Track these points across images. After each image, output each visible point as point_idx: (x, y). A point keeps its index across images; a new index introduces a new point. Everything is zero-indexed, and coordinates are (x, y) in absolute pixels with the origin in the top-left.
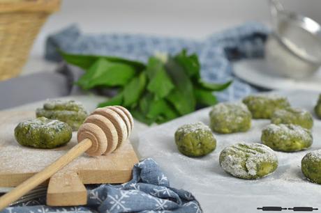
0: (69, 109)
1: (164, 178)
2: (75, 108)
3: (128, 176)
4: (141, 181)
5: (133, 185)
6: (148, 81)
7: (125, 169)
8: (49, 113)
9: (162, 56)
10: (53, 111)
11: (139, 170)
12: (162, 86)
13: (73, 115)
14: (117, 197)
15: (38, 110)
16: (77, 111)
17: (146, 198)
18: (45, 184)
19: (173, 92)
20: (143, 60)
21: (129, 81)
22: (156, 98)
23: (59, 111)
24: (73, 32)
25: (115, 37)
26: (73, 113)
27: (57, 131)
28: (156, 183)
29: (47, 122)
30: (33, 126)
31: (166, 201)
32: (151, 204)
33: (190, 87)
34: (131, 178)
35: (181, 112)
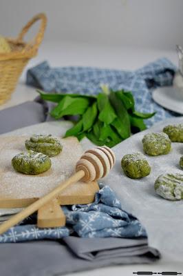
0: (48, 142)
1: (118, 202)
2: (52, 141)
3: (92, 199)
4: (100, 202)
5: (96, 207)
6: (98, 112)
7: (90, 195)
8: (33, 145)
9: (105, 88)
10: (37, 143)
11: (99, 195)
12: (108, 116)
13: (51, 146)
14: (86, 221)
15: (26, 141)
17: (106, 220)
18: (36, 213)
19: (116, 120)
20: (92, 92)
21: (86, 110)
22: (105, 125)
23: (41, 143)
24: (44, 67)
25: (72, 69)
26: (51, 144)
27: (41, 163)
28: (112, 206)
29: (34, 154)
30: (25, 159)
31: (120, 221)
32: (110, 225)
33: (127, 116)
34: (94, 201)
35: (123, 136)
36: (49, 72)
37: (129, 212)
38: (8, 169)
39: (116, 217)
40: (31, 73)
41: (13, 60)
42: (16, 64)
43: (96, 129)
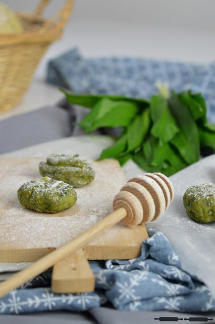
0: (74, 166)
1: (175, 257)
2: (79, 165)
3: (136, 252)
4: (149, 257)
5: (142, 264)
6: (151, 124)
7: (133, 245)
8: (51, 169)
9: (164, 89)
10: (56, 167)
11: (148, 247)
12: (166, 129)
13: (77, 172)
14: (126, 284)
15: (41, 163)
16: (81, 167)
17: (157, 285)
18: (50, 271)
19: (177, 135)
20: (144, 94)
21: (132, 121)
22: (161, 144)
23: (62, 167)
24: (73, 56)
25: (115, 60)
26: (78, 169)
27: (61, 196)
28: (166, 262)
29: (52, 182)
30: (37, 190)
31: (178, 286)
32: (162, 292)
33: (195, 130)
34: (139, 255)
35: (187, 159)
36: (81, 65)
37: (193, 274)
38: (11, 204)
39: (173, 280)
40: (53, 66)
41: (26, 44)
42: (30, 51)
43: (147, 148)
